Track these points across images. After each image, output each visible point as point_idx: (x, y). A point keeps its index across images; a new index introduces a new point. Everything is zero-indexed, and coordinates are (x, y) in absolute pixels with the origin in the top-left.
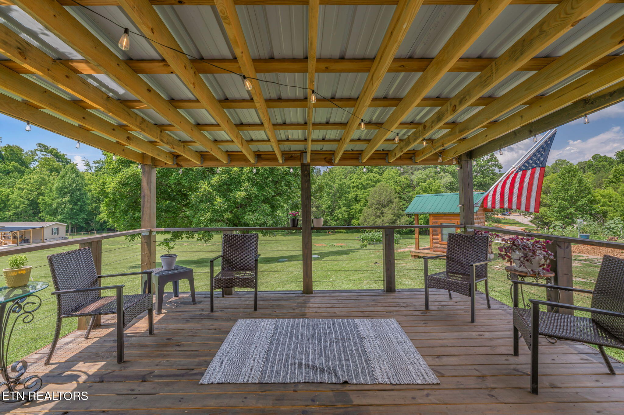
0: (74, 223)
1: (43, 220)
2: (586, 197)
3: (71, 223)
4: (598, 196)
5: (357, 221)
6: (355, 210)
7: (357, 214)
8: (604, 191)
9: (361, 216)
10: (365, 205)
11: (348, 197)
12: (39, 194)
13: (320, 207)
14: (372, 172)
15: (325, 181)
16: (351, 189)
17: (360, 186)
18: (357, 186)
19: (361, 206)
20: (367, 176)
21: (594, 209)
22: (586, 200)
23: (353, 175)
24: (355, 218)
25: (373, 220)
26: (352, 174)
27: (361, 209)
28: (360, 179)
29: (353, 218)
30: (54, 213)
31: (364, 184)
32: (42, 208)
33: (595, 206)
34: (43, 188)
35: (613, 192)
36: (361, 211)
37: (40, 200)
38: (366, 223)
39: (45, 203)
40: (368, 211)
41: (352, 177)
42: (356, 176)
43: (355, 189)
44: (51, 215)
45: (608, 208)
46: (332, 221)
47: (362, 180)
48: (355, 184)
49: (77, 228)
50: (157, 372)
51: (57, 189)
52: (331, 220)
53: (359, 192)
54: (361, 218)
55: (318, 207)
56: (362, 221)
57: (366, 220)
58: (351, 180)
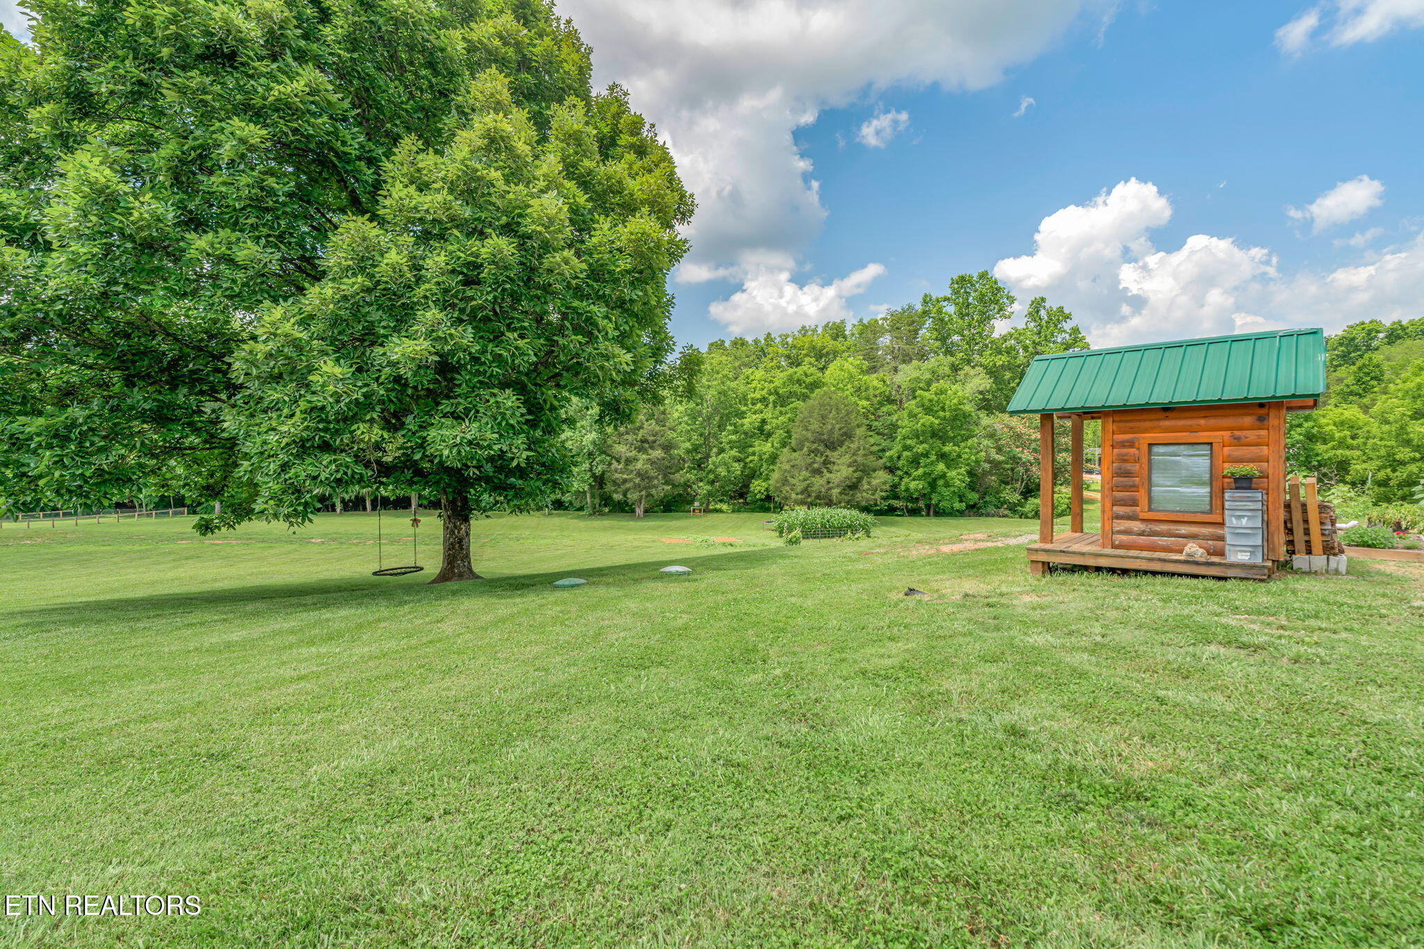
2: (1300, 426)
4: (1328, 425)
5: (763, 484)
6: (760, 456)
7: (765, 465)
8: (1342, 414)
9: (773, 470)
10: (784, 444)
11: (742, 426)
13: (675, 447)
16: (750, 406)
17: (772, 398)
18: (764, 399)
19: (773, 446)
21: (1317, 455)
22: (1300, 434)
23: (752, 373)
24: (760, 476)
25: (805, 480)
26: (751, 370)
27: (773, 453)
28: (771, 382)
29: (754, 476)
31: (781, 392)
33: (1320, 447)
35: (1362, 416)
36: (773, 459)
38: (788, 488)
40: (792, 457)
41: (752, 377)
42: (759, 374)
43: (760, 405)
45: (1348, 453)
46: (701, 484)
47: (776, 385)
48: (758, 395)
52: (700, 480)
53: (768, 413)
54: (775, 476)
55: (667, 447)
56: (777, 482)
57: (787, 480)
58: (748, 383)
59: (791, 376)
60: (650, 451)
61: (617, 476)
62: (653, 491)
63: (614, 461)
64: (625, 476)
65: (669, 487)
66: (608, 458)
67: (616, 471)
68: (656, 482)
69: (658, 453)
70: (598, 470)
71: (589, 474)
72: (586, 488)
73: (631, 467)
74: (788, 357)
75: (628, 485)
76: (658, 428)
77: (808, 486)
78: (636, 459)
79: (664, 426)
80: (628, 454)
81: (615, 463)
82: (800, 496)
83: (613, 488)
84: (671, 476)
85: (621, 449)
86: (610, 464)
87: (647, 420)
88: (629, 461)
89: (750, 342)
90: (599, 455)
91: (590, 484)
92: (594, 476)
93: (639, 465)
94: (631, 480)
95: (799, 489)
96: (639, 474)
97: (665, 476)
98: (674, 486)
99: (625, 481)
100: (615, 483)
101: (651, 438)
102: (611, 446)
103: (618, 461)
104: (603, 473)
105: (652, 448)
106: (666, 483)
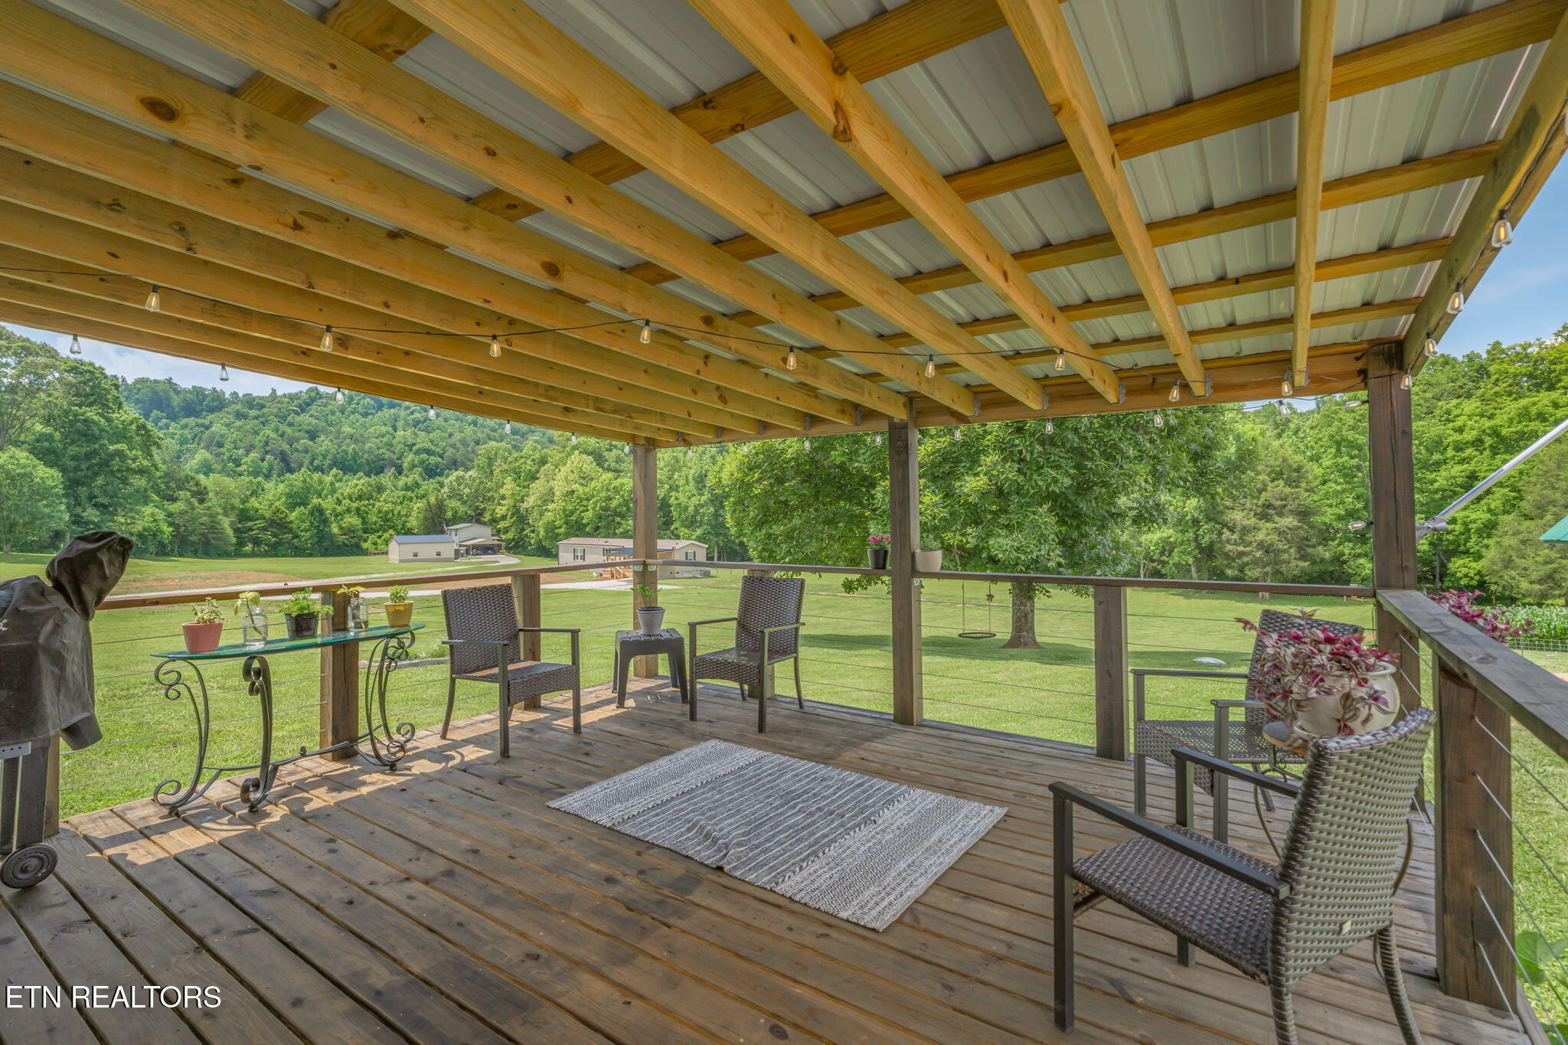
0: (721, 544)
1: (678, 537)
3: (718, 544)
5: (1473, 565)
6: (1465, 524)
7: (1474, 538)
9: (1487, 547)
10: (1510, 507)
11: (1432, 482)
12: (671, 489)
13: (1316, 513)
14: (1551, 387)
15: (1333, 430)
16: (1450, 453)
17: (1488, 441)
18: (1478, 443)
19: (1490, 511)
20: (1523, 402)
23: (1457, 406)
24: (1467, 553)
25: (1547, 563)
26: (1455, 402)
27: (1489, 520)
28: (1491, 417)
29: (1454, 552)
30: (691, 523)
31: (1504, 432)
32: (675, 514)
34: (676, 477)
36: (1489, 528)
37: (672, 501)
38: (1513, 573)
39: (679, 505)
40: (1523, 528)
41: (1455, 412)
42: (1471, 406)
43: (1469, 451)
44: (688, 527)
46: (1362, 561)
47: (1497, 421)
48: (1469, 436)
49: (728, 553)
50: (525, 779)
51: (694, 479)
52: (1359, 556)
53: (1480, 461)
54: (1491, 554)
55: (1304, 514)
56: (1494, 563)
57: (1510, 561)
58: (1449, 421)
59: (1526, 408)
60: (1277, 518)
61: (1229, 547)
62: (1284, 568)
63: (1225, 530)
64: (1241, 548)
65: (1306, 564)
66: (1218, 526)
67: (1228, 541)
68: (1285, 556)
69: (1289, 521)
70: (1205, 541)
71: (1193, 544)
72: (1191, 561)
73: (1248, 538)
74: (1531, 376)
75: (1245, 559)
76: (1288, 490)
77: (1555, 571)
78: (1256, 529)
79: (1297, 487)
80: (1246, 522)
81: (1227, 534)
82: (1537, 587)
83: (1225, 562)
84: (1310, 550)
85: (1237, 516)
86: (1220, 534)
87: (1273, 480)
88: (1246, 530)
89: (1460, 359)
90: (1206, 523)
91: (1195, 557)
92: (1199, 546)
93: (1261, 536)
94: (1249, 553)
95: (1534, 576)
96: (1261, 545)
97: (1300, 549)
98: (1314, 562)
99: (1241, 554)
100: (1227, 555)
101: (1279, 503)
102: (1222, 512)
103: (1232, 530)
104: (1212, 544)
105: (1281, 514)
106: (1303, 558)
